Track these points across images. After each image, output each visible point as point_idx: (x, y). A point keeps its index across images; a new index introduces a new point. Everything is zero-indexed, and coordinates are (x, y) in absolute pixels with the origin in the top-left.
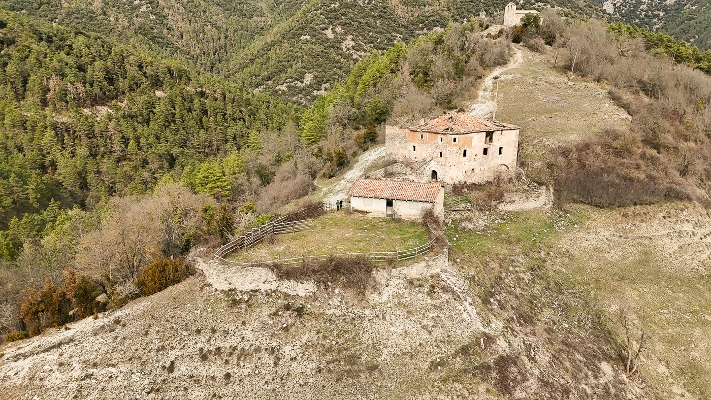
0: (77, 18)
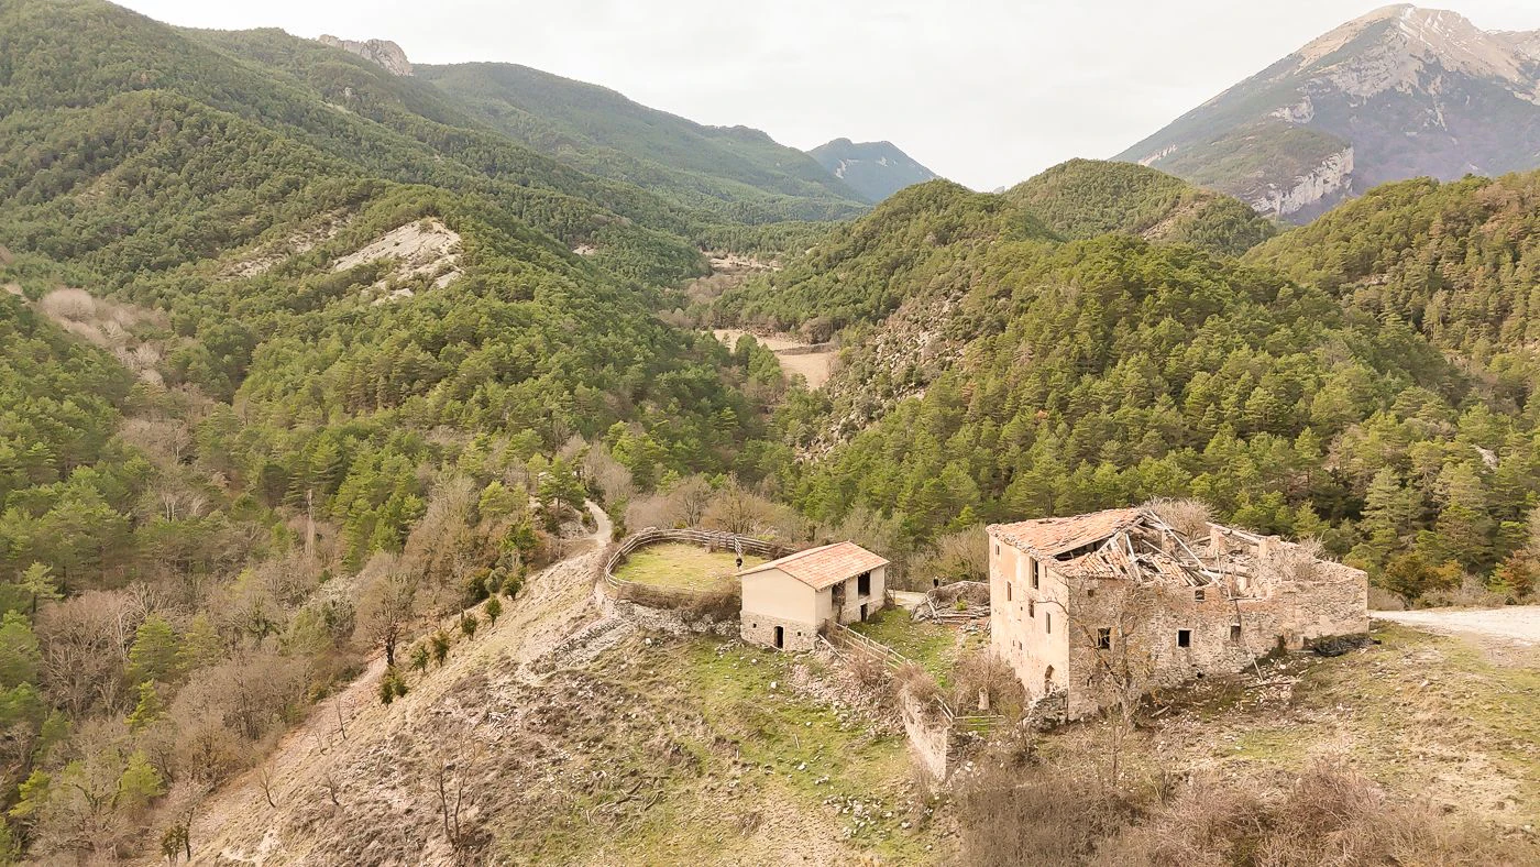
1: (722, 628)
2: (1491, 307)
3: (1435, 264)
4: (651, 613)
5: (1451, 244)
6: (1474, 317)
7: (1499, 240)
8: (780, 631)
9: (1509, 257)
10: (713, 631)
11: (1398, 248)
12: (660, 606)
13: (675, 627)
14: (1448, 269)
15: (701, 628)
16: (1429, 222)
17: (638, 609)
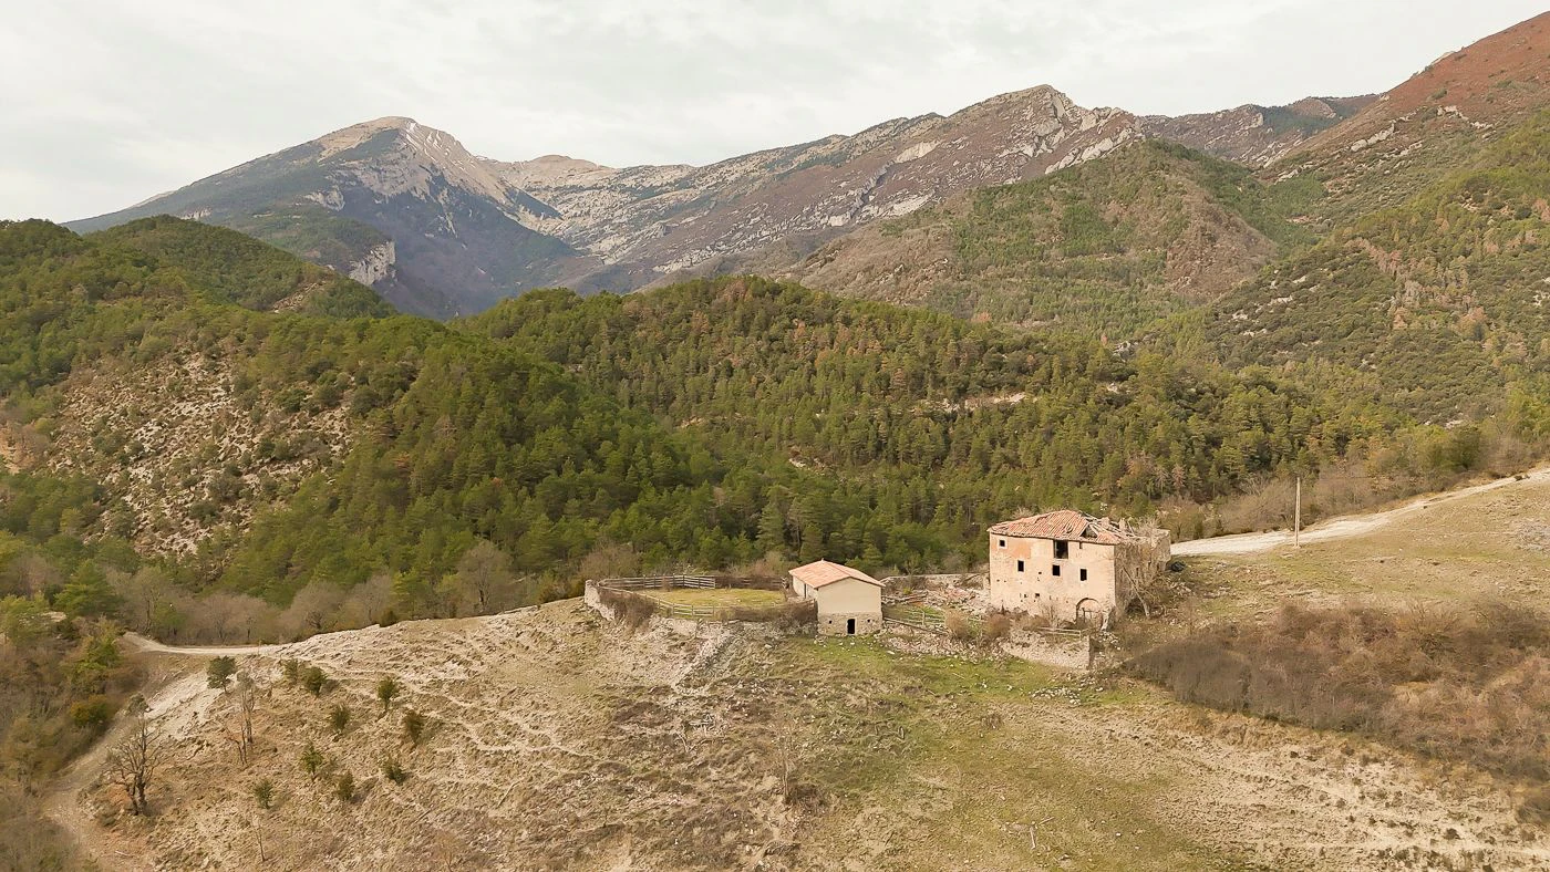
0: (1414, 349)
1: (806, 629)
2: (660, 393)
3: (612, 360)
4: (758, 626)
5: (620, 344)
6: (651, 400)
7: (651, 344)
8: (851, 623)
9: (661, 357)
10: (800, 631)
11: (584, 346)
12: (764, 620)
13: (775, 634)
14: (621, 362)
15: (792, 631)
16: (598, 326)
17: (747, 625)
